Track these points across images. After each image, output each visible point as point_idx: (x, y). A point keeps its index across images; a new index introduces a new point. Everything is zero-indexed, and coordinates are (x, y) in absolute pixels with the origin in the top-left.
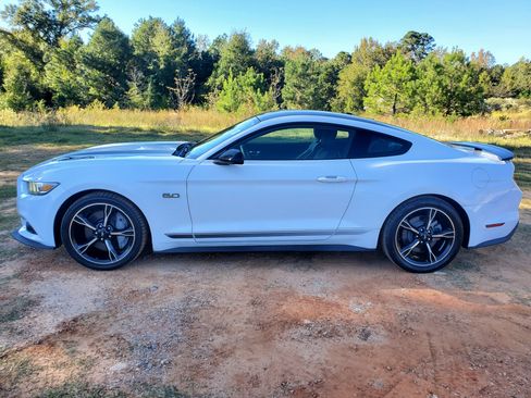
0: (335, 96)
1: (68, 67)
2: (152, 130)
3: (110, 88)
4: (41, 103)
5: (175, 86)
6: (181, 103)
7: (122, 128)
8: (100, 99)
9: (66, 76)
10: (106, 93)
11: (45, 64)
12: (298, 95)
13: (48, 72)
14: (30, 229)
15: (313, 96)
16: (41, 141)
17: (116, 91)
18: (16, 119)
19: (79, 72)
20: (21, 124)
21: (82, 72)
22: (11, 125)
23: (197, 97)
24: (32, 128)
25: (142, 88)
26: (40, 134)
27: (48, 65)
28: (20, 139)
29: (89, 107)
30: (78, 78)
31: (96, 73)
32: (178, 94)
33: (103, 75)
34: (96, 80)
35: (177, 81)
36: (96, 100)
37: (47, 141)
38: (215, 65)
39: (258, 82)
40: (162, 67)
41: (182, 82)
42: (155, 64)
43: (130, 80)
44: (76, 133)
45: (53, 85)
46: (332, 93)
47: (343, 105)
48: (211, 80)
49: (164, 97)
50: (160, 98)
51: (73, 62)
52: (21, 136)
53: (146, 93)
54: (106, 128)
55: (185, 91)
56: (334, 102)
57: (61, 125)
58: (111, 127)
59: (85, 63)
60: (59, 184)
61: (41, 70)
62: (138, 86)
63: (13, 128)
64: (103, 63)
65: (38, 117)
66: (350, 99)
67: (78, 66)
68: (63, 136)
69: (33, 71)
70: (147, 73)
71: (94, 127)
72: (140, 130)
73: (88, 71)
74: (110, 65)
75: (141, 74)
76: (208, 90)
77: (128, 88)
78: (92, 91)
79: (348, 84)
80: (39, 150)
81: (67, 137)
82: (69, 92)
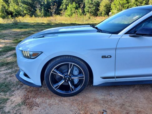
0: (99, 11)
1: (17, 4)
2: (48, 23)
3: (30, 11)
4: (10, 16)
5: (51, 9)
6: (53, 15)
7: (38, 23)
8: (28, 14)
9: (16, 7)
10: (29, 12)
11: (9, 4)
12: (90, 10)
13: (11, 6)
14: (26, 75)
15: (95, 10)
16: (14, 28)
17: (32, 12)
18: (4, 21)
19: (20, 6)
20: (5, 23)
21: (21, 6)
22: (2, 23)
23: (58, 12)
24: (9, 24)
25: (40, 10)
26: (12, 26)
27: (10, 4)
28: (6, 28)
29: (25, 17)
30: (20, 8)
31: (25, 6)
32: (52, 11)
33: (28, 6)
34: (26, 8)
35: (52, 7)
36: (27, 15)
37: (15, 28)
38: (62, 2)
39: (76, 7)
40: (46, 3)
41: (53, 8)
42: (44, 2)
43: (36, 8)
44: (24, 25)
45: (13, 11)
46: (98, 10)
47: (101, 13)
48: (61, 7)
49: (47, 13)
50: (46, 13)
51: (18, 2)
52: (6, 27)
53: (42, 12)
54: (33, 23)
55: (54, 11)
56: (99, 13)
57: (18, 23)
58: (35, 23)
59: (22, 3)
60: (42, 52)
61: (8, 6)
62: (39, 10)
63: (3, 24)
64: (27, 3)
65: (10, 21)
66: (103, 11)
67: (20, 4)
68: (20, 26)
69: (6, 6)
70: (41, 5)
71: (29, 23)
72: (44, 23)
73: (23, 5)
74: (29, 3)
75: (39, 6)
76: (61, 10)
77: (36, 10)
78: (25, 12)
79: (103, 6)
80: (14, 31)
81: (22, 26)
82: (18, 12)
